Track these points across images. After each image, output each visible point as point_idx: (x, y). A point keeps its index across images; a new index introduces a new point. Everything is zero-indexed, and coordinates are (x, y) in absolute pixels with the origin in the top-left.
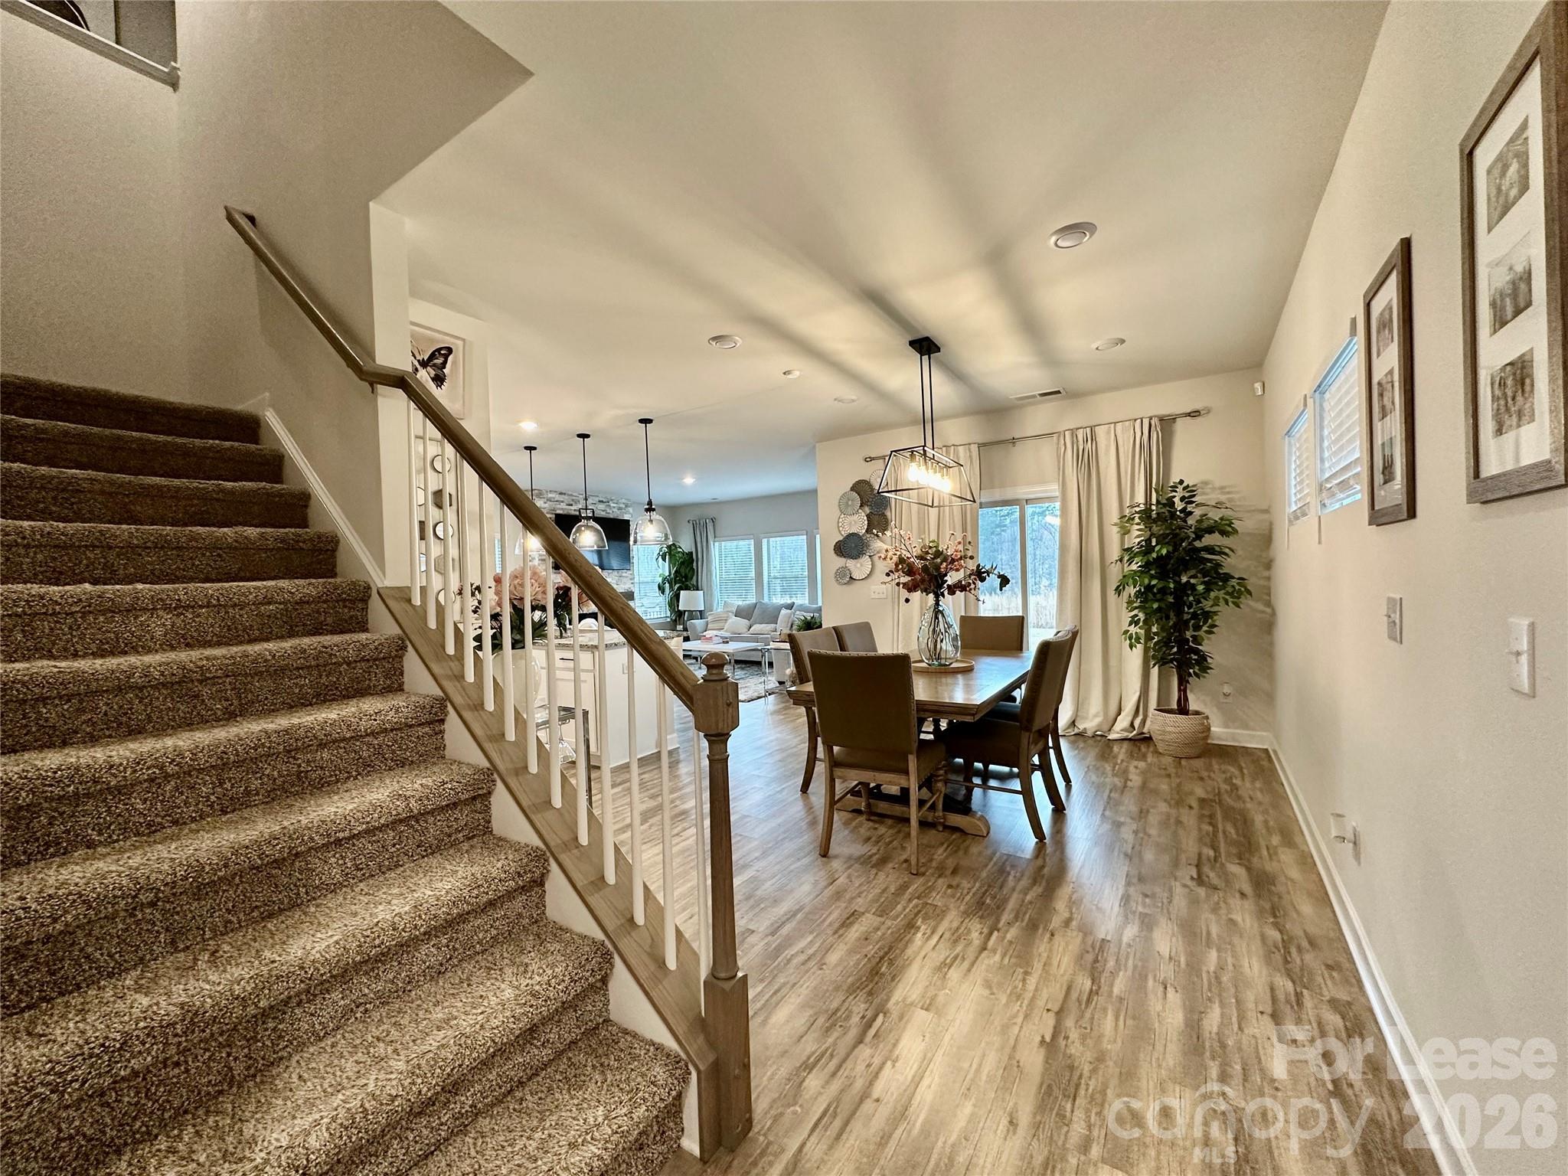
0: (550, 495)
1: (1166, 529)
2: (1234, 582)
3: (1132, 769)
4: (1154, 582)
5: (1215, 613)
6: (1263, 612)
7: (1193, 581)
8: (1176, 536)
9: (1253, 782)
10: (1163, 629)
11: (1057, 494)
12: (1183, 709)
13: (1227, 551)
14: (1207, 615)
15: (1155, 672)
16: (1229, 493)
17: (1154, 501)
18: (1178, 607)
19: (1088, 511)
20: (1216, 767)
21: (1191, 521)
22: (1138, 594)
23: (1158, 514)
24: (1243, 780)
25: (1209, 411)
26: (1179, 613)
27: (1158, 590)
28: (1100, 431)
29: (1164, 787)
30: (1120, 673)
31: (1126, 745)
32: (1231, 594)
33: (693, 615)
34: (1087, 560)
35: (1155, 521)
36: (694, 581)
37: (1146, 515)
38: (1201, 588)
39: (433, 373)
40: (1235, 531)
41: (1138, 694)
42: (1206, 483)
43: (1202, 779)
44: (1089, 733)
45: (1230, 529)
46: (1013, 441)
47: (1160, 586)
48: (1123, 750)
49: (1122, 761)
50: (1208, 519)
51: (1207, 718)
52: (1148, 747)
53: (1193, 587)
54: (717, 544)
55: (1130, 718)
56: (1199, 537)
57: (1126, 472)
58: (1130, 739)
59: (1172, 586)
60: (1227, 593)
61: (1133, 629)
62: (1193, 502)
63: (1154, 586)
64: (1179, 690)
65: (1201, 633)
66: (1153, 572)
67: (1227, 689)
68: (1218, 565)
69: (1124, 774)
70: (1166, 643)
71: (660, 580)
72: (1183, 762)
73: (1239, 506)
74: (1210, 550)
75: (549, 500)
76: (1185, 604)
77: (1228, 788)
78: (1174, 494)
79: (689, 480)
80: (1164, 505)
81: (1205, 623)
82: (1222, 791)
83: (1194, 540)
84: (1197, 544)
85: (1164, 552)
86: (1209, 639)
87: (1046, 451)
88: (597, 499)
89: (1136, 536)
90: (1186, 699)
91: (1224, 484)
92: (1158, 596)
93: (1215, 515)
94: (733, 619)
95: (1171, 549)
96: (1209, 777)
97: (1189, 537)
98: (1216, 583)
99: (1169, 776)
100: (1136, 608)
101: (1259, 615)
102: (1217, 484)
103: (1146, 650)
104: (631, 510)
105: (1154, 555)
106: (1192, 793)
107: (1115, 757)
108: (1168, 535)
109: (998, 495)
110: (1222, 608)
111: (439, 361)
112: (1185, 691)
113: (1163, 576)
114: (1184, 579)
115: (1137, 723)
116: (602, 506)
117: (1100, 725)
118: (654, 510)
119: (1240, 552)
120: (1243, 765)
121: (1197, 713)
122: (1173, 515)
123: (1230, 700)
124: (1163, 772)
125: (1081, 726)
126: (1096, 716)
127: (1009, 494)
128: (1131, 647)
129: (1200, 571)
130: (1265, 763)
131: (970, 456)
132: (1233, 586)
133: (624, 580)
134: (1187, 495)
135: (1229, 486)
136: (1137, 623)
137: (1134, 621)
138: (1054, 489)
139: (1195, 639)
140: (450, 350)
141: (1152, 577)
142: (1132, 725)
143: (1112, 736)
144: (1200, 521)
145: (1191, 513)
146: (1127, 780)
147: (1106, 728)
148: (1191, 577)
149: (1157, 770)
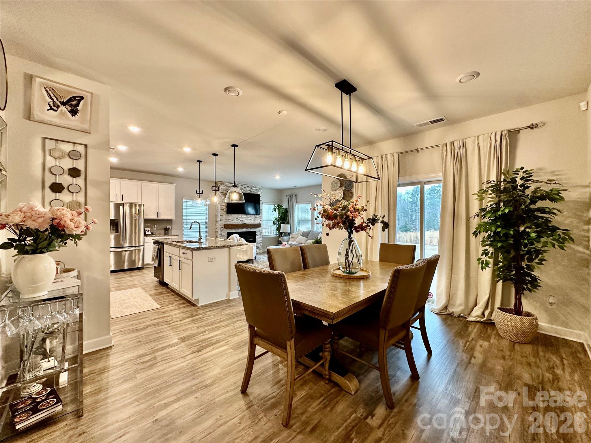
0: (226, 184)
1: (510, 197)
2: (559, 232)
3: (478, 347)
4: (499, 230)
5: (545, 251)
6: (584, 253)
7: (528, 230)
8: (517, 201)
9: (572, 374)
10: (504, 258)
11: (441, 178)
12: (518, 311)
13: (555, 211)
14: (538, 252)
15: (500, 284)
16: (557, 175)
17: (502, 180)
18: (517, 246)
19: (460, 188)
20: (541, 354)
21: (528, 192)
22: (489, 237)
23: (504, 188)
24: (563, 370)
25: (544, 124)
26: (517, 249)
27: (503, 234)
28: (469, 142)
29: (499, 368)
30: (477, 282)
31: (478, 326)
32: (557, 241)
33: (286, 234)
34: (458, 215)
35: (501, 192)
36: (287, 221)
37: (496, 189)
38: (533, 235)
39: (70, 108)
40: (562, 199)
41: (488, 296)
42: (540, 169)
43: (529, 365)
44: (456, 315)
45: (558, 197)
46: (418, 151)
47: (504, 232)
48: (476, 330)
49: (473, 339)
50: (541, 190)
51: (536, 319)
52: (493, 330)
53: (528, 234)
54: (297, 205)
55: (482, 310)
56: (533, 202)
57: (485, 164)
58: (482, 322)
59: (512, 233)
60: (554, 240)
61: (484, 258)
62: (530, 180)
63: (499, 232)
64: (516, 298)
65: (533, 264)
66: (499, 224)
67: (551, 300)
68: (548, 221)
69: (470, 351)
70: (507, 268)
71: (274, 219)
72: (517, 347)
73: (566, 183)
74: (542, 210)
75: (226, 186)
76: (521, 245)
77: (551, 376)
78: (516, 176)
79: (278, 177)
80: (509, 182)
81: (537, 257)
82: (546, 379)
83: (530, 204)
84: (532, 207)
85: (507, 211)
86: (539, 268)
87: (436, 155)
88: (247, 186)
89: (489, 201)
90: (521, 304)
91: (554, 169)
92: (503, 239)
93: (547, 188)
94: (300, 237)
95: (511, 209)
96: (536, 363)
97: (526, 202)
98: (546, 233)
99: (504, 358)
100: (487, 245)
101: (579, 255)
102: (548, 170)
103: (494, 271)
104: (261, 190)
105: (500, 213)
106: (519, 378)
107: (469, 335)
108: (511, 200)
109: (408, 180)
110: (550, 248)
111: (75, 103)
112: (520, 299)
113: (505, 226)
114: (522, 229)
115: (487, 313)
116: (249, 189)
117: (463, 311)
118: (236, 186)
119: (565, 213)
120: (564, 356)
121: (529, 315)
122: (515, 188)
123: (554, 307)
124: (500, 354)
125: (451, 310)
126: (460, 305)
127: (414, 179)
128: (482, 268)
129: (535, 224)
130: (581, 356)
131: (394, 160)
132: (559, 235)
133: (257, 219)
134: (525, 176)
135: (558, 171)
136: (487, 254)
137: (486, 253)
138: (440, 176)
139: (530, 268)
140: (82, 98)
141: (498, 227)
142: (483, 314)
143: (470, 319)
144: (534, 192)
145: (528, 187)
146: (472, 356)
147: (466, 313)
148: (527, 228)
149: (495, 351)
